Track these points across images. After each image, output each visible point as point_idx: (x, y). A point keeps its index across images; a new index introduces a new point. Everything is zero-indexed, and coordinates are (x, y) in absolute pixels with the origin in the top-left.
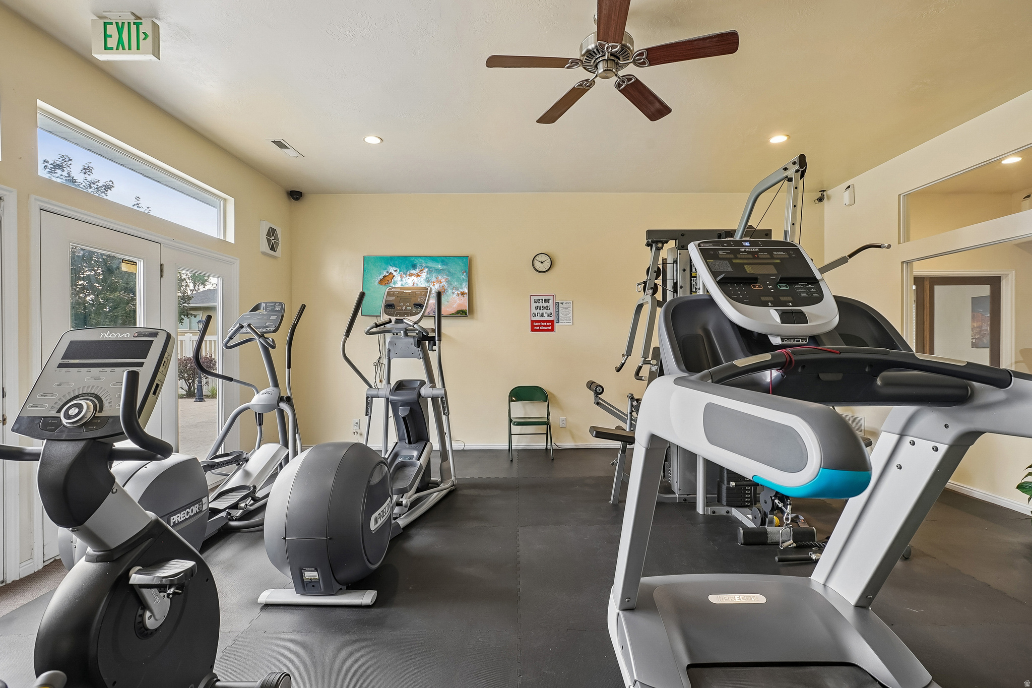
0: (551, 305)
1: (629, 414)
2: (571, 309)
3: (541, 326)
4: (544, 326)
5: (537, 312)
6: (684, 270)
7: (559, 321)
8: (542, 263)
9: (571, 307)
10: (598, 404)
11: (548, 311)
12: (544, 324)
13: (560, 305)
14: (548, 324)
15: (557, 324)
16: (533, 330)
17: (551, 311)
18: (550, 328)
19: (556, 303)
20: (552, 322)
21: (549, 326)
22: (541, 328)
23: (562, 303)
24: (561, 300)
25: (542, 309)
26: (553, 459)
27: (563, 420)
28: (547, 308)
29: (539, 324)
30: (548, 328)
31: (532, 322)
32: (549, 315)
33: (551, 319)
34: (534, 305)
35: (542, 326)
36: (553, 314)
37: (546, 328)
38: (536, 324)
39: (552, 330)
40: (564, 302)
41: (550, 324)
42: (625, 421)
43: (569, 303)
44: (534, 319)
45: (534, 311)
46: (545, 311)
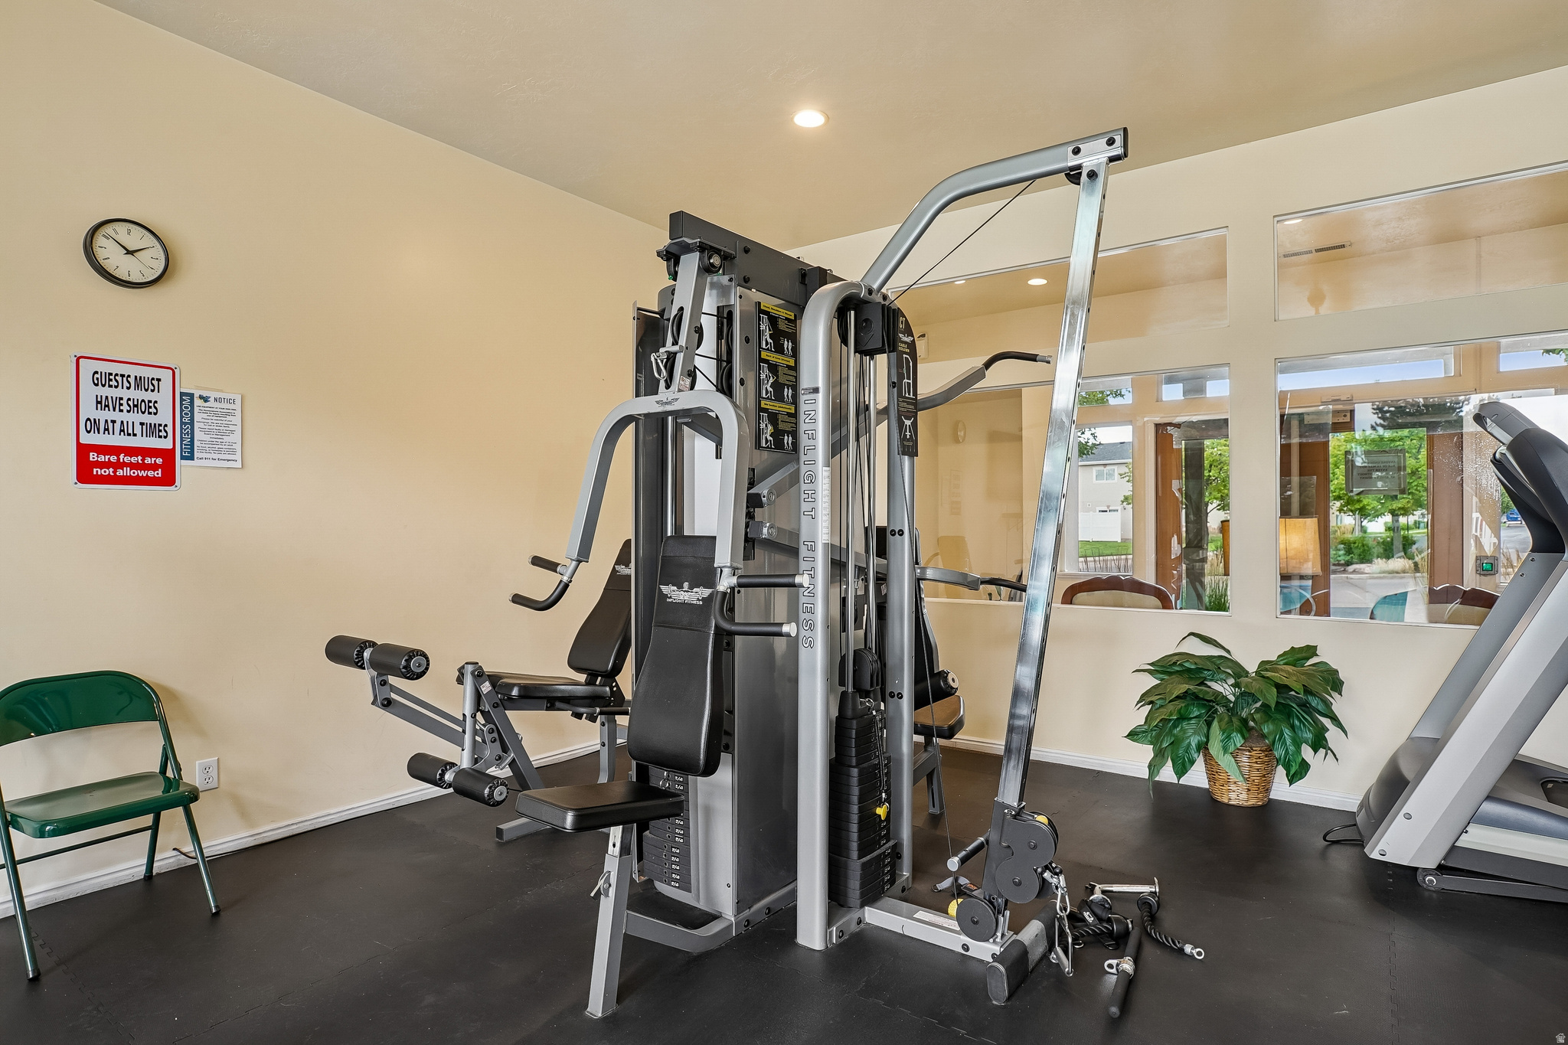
0: (163, 398)
1: (469, 720)
2: (237, 420)
3: (120, 465)
4: (132, 466)
5: (103, 415)
6: (747, 340)
7: (192, 452)
8: (129, 252)
9: (238, 413)
10: (387, 704)
11: (148, 419)
12: (134, 460)
13: (197, 402)
14: (148, 461)
15: (184, 462)
16: (86, 474)
17: (164, 417)
18: (159, 473)
19: (182, 394)
20: (168, 455)
21: (154, 467)
22: (120, 473)
23: (205, 399)
24: (198, 388)
25: (125, 407)
26: (217, 914)
27: (206, 769)
28: (150, 407)
29: (113, 459)
30: (151, 474)
31: (83, 450)
32: (154, 430)
33: (166, 444)
34: (89, 392)
35: (125, 465)
36: (170, 429)
37: (142, 473)
38: (102, 458)
39: (168, 479)
40: (212, 395)
41: (159, 461)
42: (456, 739)
43: (229, 401)
44: (87, 439)
45: (89, 410)
46: (136, 418)
